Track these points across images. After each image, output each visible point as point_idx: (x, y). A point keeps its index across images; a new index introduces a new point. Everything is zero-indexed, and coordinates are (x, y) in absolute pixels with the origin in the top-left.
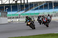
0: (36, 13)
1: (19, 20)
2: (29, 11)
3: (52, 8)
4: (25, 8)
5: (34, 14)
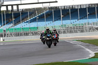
0: (32, 28)
1: (4, 40)
2: (21, 24)
3: (60, 19)
4: (13, 19)
5: (30, 28)
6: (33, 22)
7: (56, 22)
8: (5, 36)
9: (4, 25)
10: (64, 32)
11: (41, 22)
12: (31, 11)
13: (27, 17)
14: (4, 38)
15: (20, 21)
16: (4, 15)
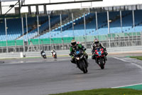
0: (66, 38)
1: (24, 56)
2: (50, 32)
4: (39, 26)
5: (62, 39)
6: (67, 29)
7: (101, 29)
8: (26, 51)
9: (25, 34)
10: (113, 45)
11: (79, 31)
12: (65, 14)
13: (59, 22)
14: (25, 53)
15: (48, 29)
16: (24, 19)
